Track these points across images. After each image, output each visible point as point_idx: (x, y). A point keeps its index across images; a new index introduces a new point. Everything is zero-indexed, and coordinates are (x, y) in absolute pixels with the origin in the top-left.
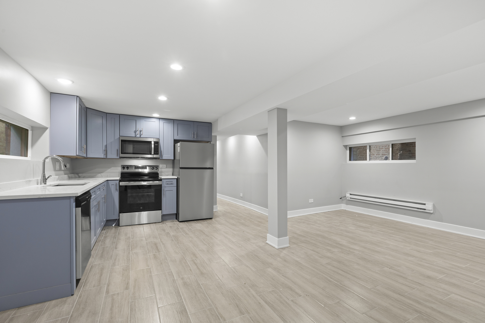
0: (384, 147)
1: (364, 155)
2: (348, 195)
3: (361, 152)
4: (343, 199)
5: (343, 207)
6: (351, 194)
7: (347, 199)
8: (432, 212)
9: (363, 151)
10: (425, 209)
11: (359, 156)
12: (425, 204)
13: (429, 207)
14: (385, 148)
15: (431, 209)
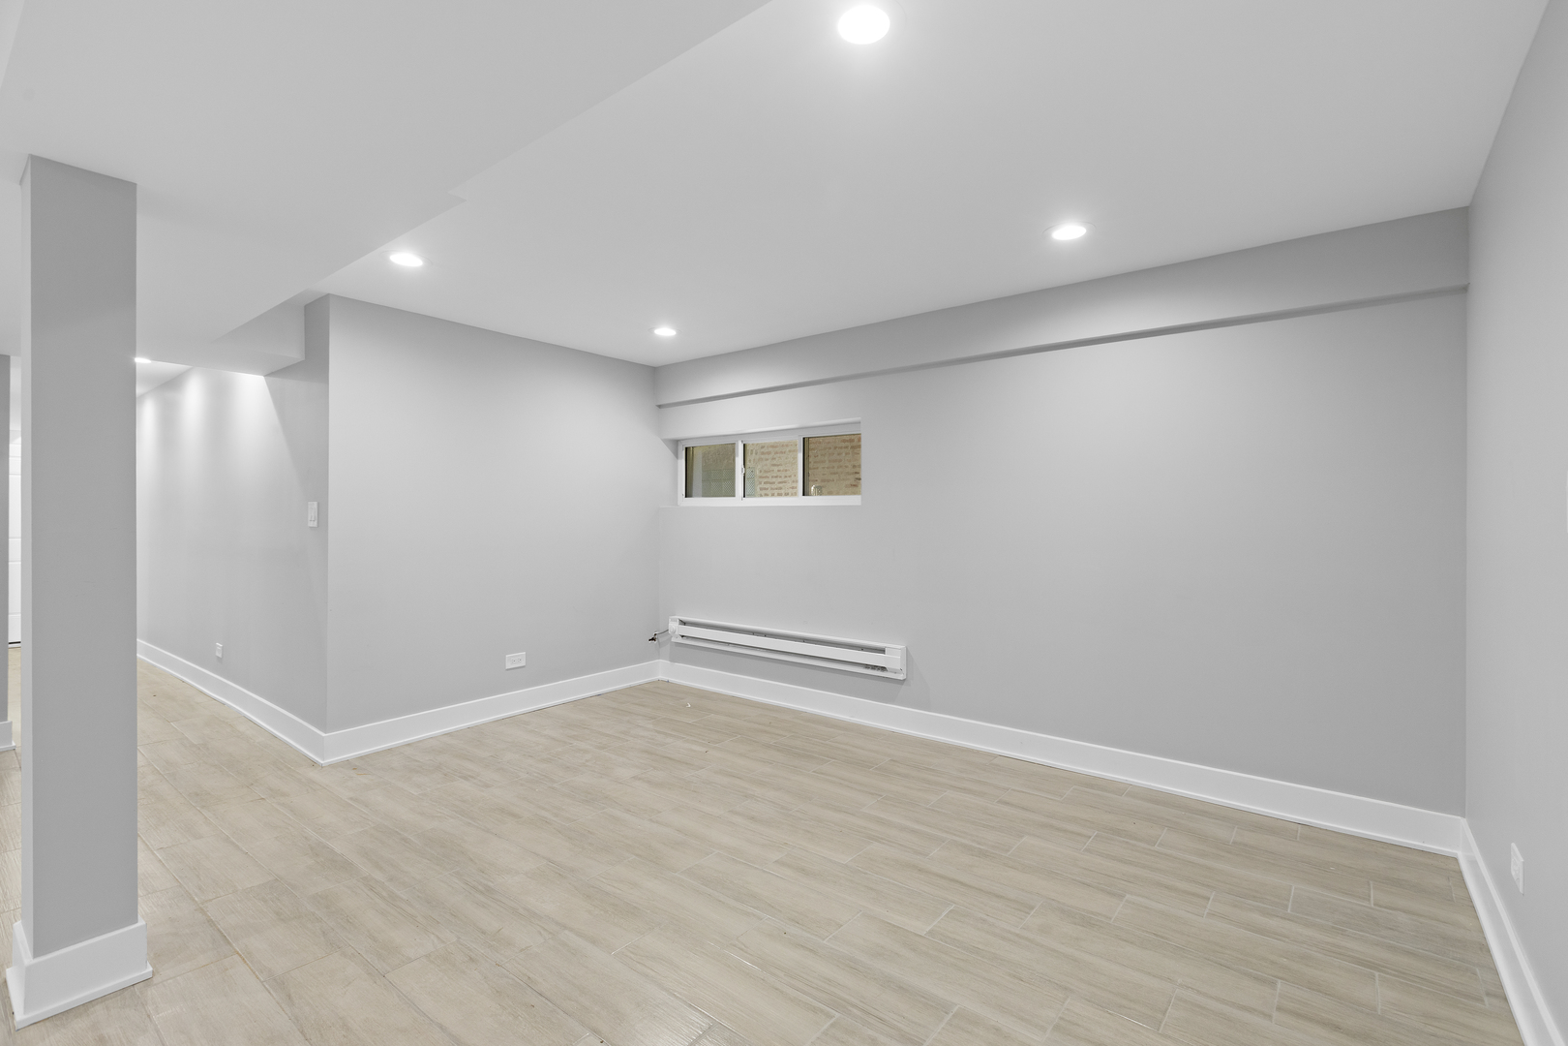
0: (826, 458)
1: (774, 480)
2: (674, 626)
3: (766, 472)
4: (661, 639)
5: (663, 670)
6: (684, 623)
7: (673, 640)
8: (901, 677)
9: (773, 468)
10: (883, 669)
11: (760, 483)
12: (882, 651)
13: (893, 659)
14: (830, 461)
15: (898, 667)
